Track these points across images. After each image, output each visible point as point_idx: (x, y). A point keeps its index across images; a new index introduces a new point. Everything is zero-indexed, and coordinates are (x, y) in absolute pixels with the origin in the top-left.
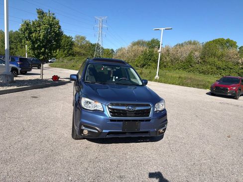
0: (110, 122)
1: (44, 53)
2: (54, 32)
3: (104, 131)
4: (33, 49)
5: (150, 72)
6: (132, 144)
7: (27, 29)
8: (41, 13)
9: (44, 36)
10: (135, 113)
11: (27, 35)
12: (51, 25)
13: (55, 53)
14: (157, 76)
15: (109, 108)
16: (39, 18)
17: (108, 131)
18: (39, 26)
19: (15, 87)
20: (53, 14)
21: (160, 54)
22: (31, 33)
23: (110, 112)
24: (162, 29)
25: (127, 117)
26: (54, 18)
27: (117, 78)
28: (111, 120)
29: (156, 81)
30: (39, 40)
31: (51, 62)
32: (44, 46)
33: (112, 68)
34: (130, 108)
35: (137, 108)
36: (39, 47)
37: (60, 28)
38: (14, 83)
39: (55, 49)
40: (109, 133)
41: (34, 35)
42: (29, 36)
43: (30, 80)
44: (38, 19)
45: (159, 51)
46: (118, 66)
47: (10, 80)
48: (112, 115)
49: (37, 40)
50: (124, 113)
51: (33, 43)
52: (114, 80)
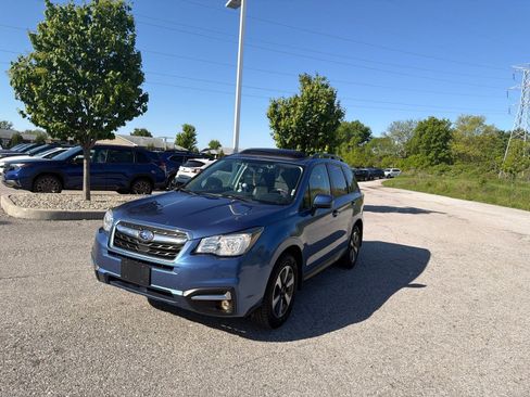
2: (317, 112)
8: (306, 80)
9: (298, 123)
11: (274, 122)
12: (311, 101)
15: (116, 230)
16: (302, 91)
18: (295, 106)
22: (279, 119)
23: (115, 238)
26: (326, 87)
28: (110, 253)
32: (299, 142)
33: (256, 167)
34: (144, 234)
37: (331, 103)
39: (322, 145)
42: (277, 125)
46: (269, 164)
48: (115, 245)
52: (240, 191)
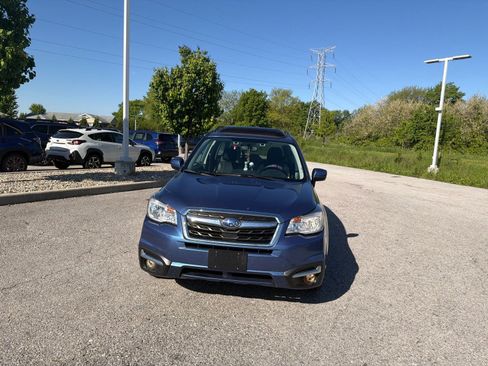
0: (184, 248)
1: (189, 125)
2: (204, 84)
3: (174, 264)
4: (171, 117)
6: (253, 301)
7: (161, 82)
9: (186, 94)
10: (238, 235)
11: (160, 93)
12: (198, 73)
13: (208, 123)
14: (433, 166)
15: (187, 221)
16: (183, 62)
17: (180, 265)
18: (181, 77)
19: (131, 183)
20: (205, 53)
21: (440, 115)
23: (189, 228)
24: (446, 60)
25: (221, 240)
26: (208, 61)
27: (252, 164)
28: (188, 245)
30: (179, 101)
34: (228, 222)
35: (244, 225)
36: (181, 114)
37: (215, 77)
38: (134, 175)
39: (208, 116)
40: (185, 270)
41: (171, 93)
42: (164, 95)
43: (165, 172)
44: (181, 65)
45: (437, 109)
47: (128, 171)
48: (190, 235)
49: (177, 101)
50: (216, 232)
51: (172, 106)
52: (246, 169)
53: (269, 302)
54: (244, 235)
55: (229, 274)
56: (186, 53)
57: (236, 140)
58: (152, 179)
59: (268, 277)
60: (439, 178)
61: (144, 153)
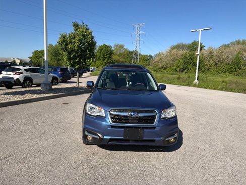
0: (111, 129)
1: (79, 63)
2: (87, 42)
3: (105, 137)
4: (70, 59)
5: (189, 77)
7: (64, 41)
9: (78, 47)
10: (138, 120)
11: (64, 46)
12: (84, 36)
13: (89, 62)
14: (196, 81)
15: (111, 114)
16: (75, 30)
17: (109, 138)
18: (74, 38)
19: (52, 95)
20: (87, 26)
21: (198, 57)
23: (112, 118)
24: (200, 30)
25: (129, 123)
26: (88, 30)
27: (130, 83)
28: (112, 127)
29: (195, 86)
30: (74, 50)
31: (92, 71)
32: (78, 56)
33: (127, 74)
34: (132, 114)
35: (141, 115)
36: (75, 58)
37: (92, 38)
38: (52, 90)
39: (89, 58)
40: (111, 140)
41: (69, 46)
42: (65, 48)
43: (67, 88)
44: (73, 32)
45: (197, 54)
46: (134, 72)
47: (48, 88)
48: (113, 122)
49: (72, 51)
50: (126, 119)
51: (70, 53)
52: (127, 86)
53: (148, 153)
54: (141, 120)
55: (133, 140)
56: (76, 26)
57: (120, 71)
58: (62, 92)
59: (153, 141)
60: (199, 86)
61: (54, 78)
